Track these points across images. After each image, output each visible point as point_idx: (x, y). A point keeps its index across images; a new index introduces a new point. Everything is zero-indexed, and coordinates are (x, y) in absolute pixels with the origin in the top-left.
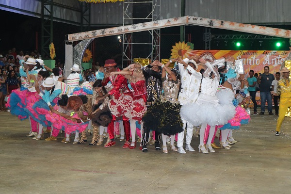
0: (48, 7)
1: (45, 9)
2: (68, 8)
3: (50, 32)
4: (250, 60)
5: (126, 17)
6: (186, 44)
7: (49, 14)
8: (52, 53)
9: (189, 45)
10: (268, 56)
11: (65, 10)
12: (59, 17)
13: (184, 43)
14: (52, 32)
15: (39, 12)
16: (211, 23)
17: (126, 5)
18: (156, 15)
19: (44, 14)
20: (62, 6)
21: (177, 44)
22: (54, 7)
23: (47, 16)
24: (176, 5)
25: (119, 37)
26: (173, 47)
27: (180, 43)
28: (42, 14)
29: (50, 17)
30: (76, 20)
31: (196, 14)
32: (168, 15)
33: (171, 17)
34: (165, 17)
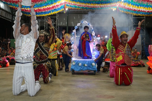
6: (69, 34)
13: (68, 34)
15: (11, 19)
19: (13, 20)
24: (64, 19)
27: (66, 34)
31: (72, 23)
32: (61, 23)
33: (62, 24)
34: (60, 24)
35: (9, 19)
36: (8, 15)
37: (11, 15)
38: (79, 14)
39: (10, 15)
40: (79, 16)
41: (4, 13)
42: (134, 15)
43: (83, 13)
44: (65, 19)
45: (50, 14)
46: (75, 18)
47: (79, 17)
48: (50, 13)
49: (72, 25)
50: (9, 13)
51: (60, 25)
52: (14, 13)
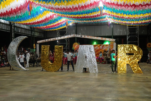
0: (33, 32)
2: (40, 32)
3: (33, 40)
4: (96, 48)
5: (58, 35)
8: (34, 47)
9: (78, 43)
10: (101, 46)
12: (37, 35)
15: (30, 34)
16: (81, 36)
17: (58, 31)
20: (38, 32)
21: (74, 43)
23: (33, 35)
24: (74, 31)
25: (58, 41)
26: (73, 44)
28: (31, 35)
29: (34, 35)
30: (43, 36)
35: (28, 34)
36: (27, 32)
40: (85, 28)
41: (24, 31)
43: (88, 25)
45: (59, 28)
46: (82, 30)
50: (29, 30)
52: (32, 29)
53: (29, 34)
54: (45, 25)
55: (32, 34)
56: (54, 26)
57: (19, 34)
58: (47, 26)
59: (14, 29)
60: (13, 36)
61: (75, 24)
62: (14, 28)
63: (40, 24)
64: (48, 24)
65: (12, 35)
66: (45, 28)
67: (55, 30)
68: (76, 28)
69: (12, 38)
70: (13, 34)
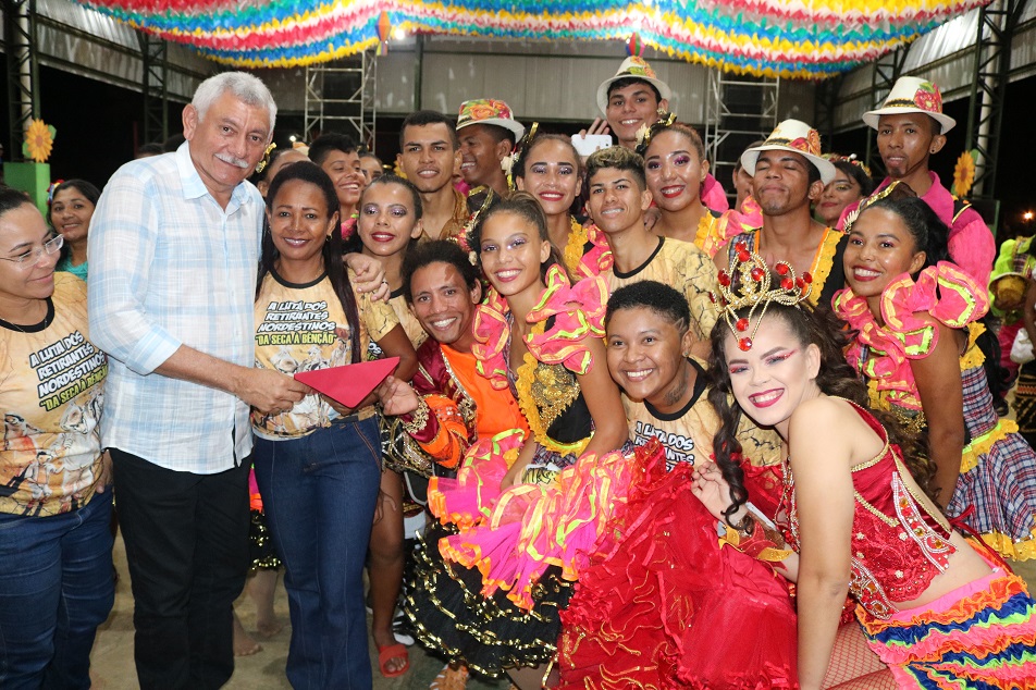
0: (158, 70)
1: (150, 75)
3: (161, 120)
5: (311, 96)
7: (159, 84)
11: (191, 79)
12: (179, 92)
14: (166, 122)
15: (140, 80)
17: (311, 74)
18: (367, 96)
19: (150, 84)
22: (169, 72)
23: (155, 88)
24: (404, 79)
28: (145, 85)
29: (163, 91)
31: (441, 97)
32: (390, 98)
33: (395, 101)
34: (383, 101)
35: (127, 81)
36: (118, 62)
37: (141, 63)
38: (472, 58)
39: (133, 60)
40: (471, 64)
41: (99, 54)
42: (727, 69)
43: (490, 50)
44: (409, 79)
45: (323, 56)
46: (451, 75)
47: (472, 72)
48: (327, 51)
49: (440, 107)
50: (129, 52)
51: (384, 106)
52: (153, 49)
53: (131, 78)
54: (247, 23)
55: (153, 82)
56: (301, 34)
57: (68, 70)
58: (260, 31)
59: (32, 37)
60: (27, 82)
61: (413, 41)
62: (32, 28)
63: (220, 11)
64: (268, 18)
65: (19, 75)
66: (241, 42)
67: (294, 61)
68: (421, 61)
69: (19, 98)
70: (26, 68)
